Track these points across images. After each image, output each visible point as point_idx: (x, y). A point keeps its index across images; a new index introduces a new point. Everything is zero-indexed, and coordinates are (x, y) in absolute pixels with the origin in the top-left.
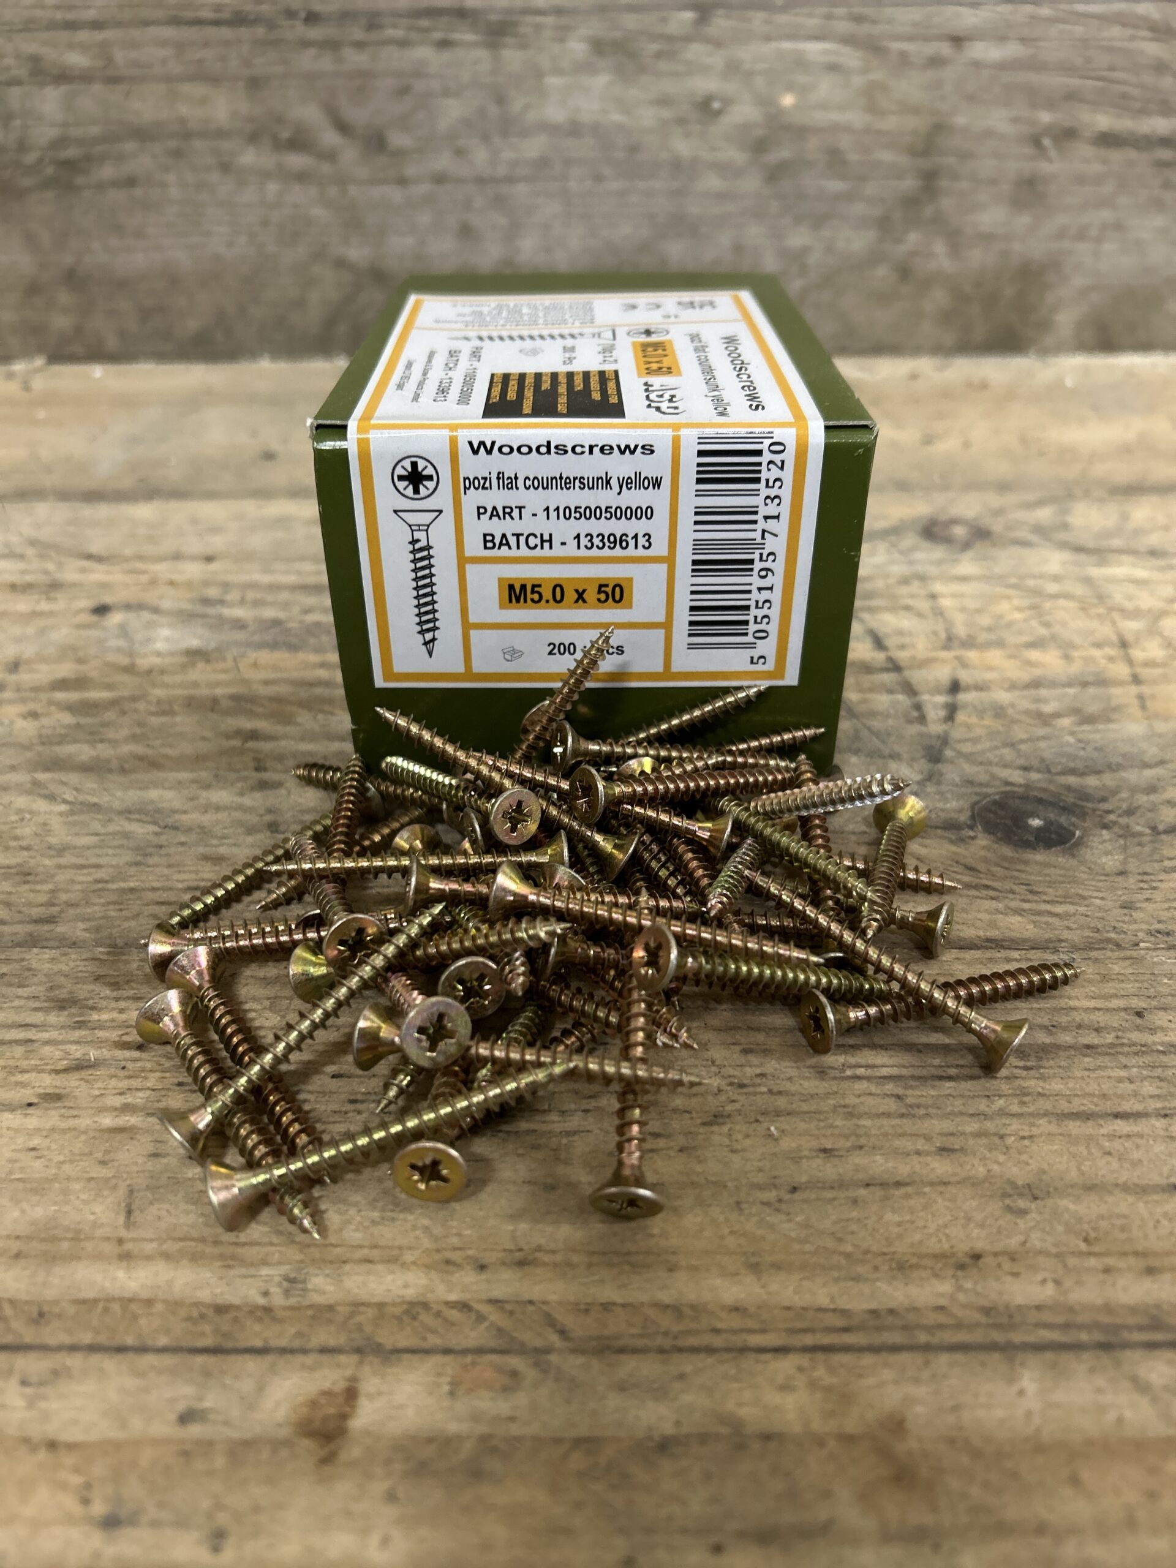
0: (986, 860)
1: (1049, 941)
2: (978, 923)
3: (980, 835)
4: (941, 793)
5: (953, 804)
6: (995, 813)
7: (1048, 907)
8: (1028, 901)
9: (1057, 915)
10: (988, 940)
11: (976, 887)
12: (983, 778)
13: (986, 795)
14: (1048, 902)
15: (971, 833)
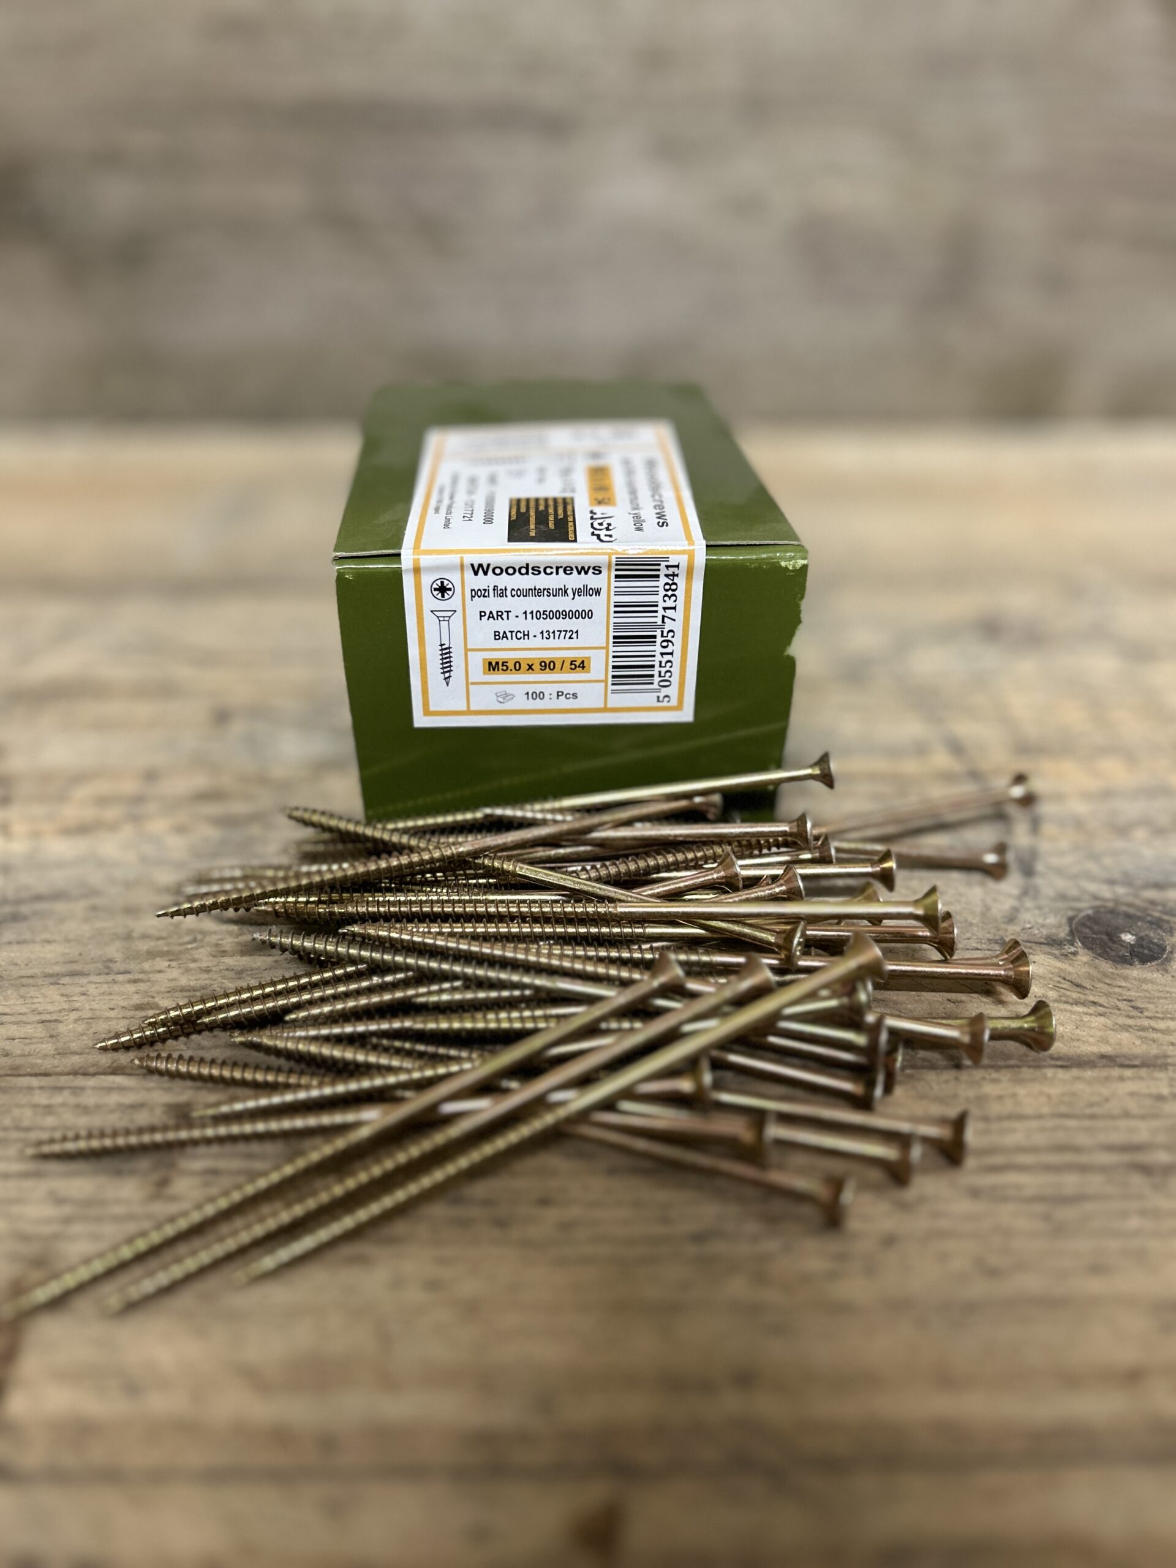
0: (1090, 977)
1: (1156, 1057)
2: (1091, 1040)
3: (1081, 951)
4: (1039, 908)
5: (1051, 920)
6: (1090, 928)
7: (1153, 1023)
8: (1132, 1017)
9: (1162, 1031)
10: (1103, 1057)
11: (1083, 1004)
12: (1074, 892)
13: (1080, 910)
14: (1150, 1018)
15: (1073, 949)
